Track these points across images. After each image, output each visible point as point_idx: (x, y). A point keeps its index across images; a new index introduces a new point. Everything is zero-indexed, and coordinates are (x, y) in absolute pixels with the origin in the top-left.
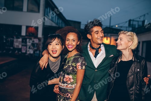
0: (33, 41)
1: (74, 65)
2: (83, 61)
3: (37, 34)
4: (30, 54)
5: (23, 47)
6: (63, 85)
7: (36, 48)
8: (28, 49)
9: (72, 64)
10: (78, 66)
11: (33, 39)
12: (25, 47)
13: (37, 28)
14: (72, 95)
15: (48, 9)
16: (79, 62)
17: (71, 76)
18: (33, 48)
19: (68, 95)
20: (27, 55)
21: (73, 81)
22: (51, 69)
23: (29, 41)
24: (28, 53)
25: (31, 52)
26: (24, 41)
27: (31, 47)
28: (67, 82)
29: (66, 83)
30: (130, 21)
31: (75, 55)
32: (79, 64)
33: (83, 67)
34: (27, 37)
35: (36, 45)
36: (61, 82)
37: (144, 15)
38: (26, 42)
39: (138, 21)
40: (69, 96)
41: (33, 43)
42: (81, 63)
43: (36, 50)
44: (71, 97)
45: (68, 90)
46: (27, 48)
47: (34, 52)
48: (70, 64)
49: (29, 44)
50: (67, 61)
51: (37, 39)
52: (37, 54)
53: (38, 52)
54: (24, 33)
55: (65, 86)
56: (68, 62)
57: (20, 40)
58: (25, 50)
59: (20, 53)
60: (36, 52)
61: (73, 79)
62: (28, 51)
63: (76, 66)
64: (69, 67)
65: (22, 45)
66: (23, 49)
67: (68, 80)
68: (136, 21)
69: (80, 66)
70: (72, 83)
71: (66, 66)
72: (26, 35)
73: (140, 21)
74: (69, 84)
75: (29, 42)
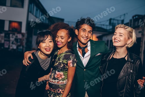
0: (17, 37)
1: (65, 62)
2: (74, 59)
3: (21, 30)
4: (13, 49)
5: (5, 42)
6: (54, 81)
7: (19, 44)
8: (11, 45)
9: (63, 61)
10: (70, 63)
11: (16, 34)
12: (8, 42)
13: (20, 23)
14: (63, 90)
15: (32, 5)
16: (71, 60)
17: (62, 73)
18: (16, 43)
19: (59, 90)
20: (10, 50)
21: (64, 77)
22: (42, 66)
23: (12, 36)
24: (11, 48)
25: (15, 47)
26: (7, 36)
27: (14, 42)
28: (58, 78)
29: (58, 80)
30: (110, 20)
31: (66, 52)
32: (71, 61)
33: (74, 64)
34: (10, 32)
35: (19, 40)
36: (52, 78)
37: (124, 15)
38: (9, 38)
39: (118, 20)
40: (60, 92)
41: (16, 38)
42: (73, 61)
43: (20, 46)
44: (62, 93)
45: (59, 86)
46: (10, 43)
47: (17, 47)
48: (61, 61)
49: (12, 39)
50: (58, 57)
51: (21, 35)
52: (20, 49)
53: (21, 47)
54: (6, 28)
55: (56, 83)
56: (59, 59)
57: (3, 35)
58: (8, 45)
59: (2, 48)
60: (19, 48)
61: (64, 75)
62: (11, 46)
63: (67, 63)
64: (60, 64)
65: (5, 40)
66: (5, 44)
67: (59, 76)
68: (116, 20)
69: (72, 64)
70: (63, 79)
71: (57, 63)
72: (9, 30)
73: (120, 20)
74: (61, 80)
75: (13, 38)
